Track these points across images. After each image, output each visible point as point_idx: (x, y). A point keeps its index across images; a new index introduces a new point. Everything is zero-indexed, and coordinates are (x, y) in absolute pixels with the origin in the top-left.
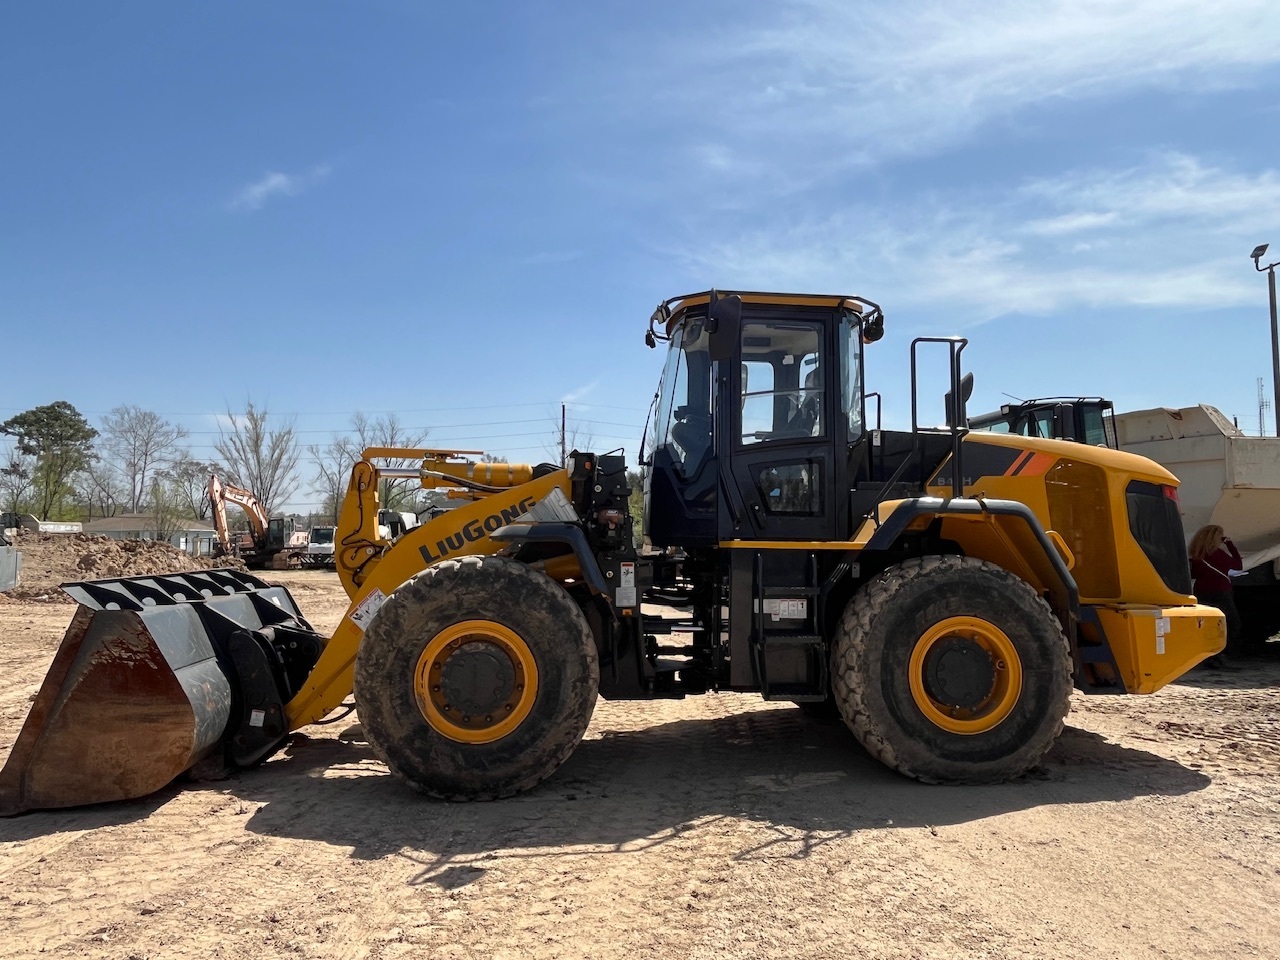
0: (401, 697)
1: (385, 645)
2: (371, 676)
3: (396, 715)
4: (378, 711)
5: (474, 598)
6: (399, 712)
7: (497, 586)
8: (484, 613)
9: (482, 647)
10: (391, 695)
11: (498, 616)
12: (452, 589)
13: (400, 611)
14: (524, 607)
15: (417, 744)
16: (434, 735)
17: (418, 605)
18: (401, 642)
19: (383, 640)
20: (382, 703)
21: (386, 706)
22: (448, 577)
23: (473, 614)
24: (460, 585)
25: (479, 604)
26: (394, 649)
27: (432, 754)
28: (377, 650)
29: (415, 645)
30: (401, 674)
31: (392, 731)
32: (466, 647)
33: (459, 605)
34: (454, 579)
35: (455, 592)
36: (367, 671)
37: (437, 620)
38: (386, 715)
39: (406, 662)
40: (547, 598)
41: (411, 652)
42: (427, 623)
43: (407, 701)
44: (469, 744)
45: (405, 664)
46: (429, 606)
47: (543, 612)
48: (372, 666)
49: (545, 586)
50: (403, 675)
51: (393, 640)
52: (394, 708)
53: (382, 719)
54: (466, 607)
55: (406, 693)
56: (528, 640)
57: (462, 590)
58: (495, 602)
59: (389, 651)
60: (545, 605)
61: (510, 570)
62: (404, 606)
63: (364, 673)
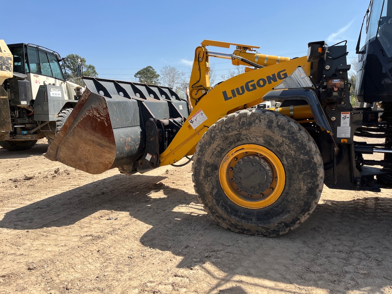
7: (302, 157)
8: (284, 159)
9: (268, 168)
11: (287, 167)
14: (301, 176)
15: (209, 169)
17: (265, 127)
18: (244, 132)
20: (214, 143)
21: (214, 146)
22: (289, 131)
23: (279, 155)
24: (289, 139)
27: (209, 178)
28: (233, 124)
29: (247, 139)
30: (230, 142)
31: (206, 155)
32: (262, 161)
33: (279, 146)
34: (290, 134)
35: (284, 139)
37: (265, 141)
38: (210, 148)
40: (314, 184)
42: (260, 137)
44: (223, 191)
46: (269, 132)
47: (306, 187)
48: (225, 127)
49: (319, 178)
52: (215, 149)
56: (286, 188)
59: (236, 130)
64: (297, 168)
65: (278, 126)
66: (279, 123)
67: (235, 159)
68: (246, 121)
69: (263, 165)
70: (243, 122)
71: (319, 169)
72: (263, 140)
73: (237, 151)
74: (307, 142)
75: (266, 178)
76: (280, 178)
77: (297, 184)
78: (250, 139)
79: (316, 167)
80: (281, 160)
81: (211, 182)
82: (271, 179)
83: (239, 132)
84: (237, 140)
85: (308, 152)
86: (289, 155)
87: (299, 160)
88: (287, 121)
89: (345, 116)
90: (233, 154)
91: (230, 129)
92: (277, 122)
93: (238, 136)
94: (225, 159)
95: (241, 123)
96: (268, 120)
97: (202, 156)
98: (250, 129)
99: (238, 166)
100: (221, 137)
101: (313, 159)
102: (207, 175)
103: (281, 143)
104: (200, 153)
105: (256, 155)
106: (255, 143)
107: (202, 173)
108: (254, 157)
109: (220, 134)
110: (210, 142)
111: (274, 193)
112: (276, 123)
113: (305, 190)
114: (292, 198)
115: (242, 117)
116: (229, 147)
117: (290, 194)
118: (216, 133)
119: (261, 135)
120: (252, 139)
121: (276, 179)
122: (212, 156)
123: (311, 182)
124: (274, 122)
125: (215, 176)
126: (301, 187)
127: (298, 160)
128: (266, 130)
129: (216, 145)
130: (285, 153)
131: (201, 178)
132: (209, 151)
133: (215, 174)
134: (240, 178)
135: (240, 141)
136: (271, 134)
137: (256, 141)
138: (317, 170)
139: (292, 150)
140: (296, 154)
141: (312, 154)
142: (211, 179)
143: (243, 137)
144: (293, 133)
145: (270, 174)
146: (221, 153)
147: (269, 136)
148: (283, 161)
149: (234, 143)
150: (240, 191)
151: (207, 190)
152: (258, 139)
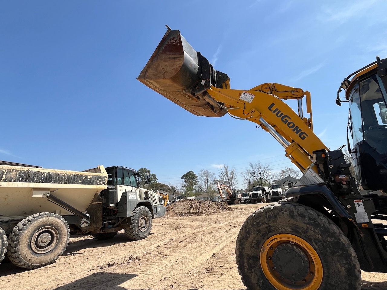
0: (258, 241)
1: (266, 220)
2: (253, 225)
3: (251, 245)
4: (247, 238)
5: (314, 235)
6: (253, 245)
7: (329, 239)
8: (314, 244)
9: (302, 253)
10: (255, 238)
11: (319, 250)
12: (307, 224)
13: (280, 213)
14: (335, 258)
15: (251, 261)
16: (259, 264)
17: (289, 217)
18: (272, 224)
19: (266, 217)
20: (250, 237)
21: (251, 239)
22: (309, 218)
23: (308, 239)
24: (312, 225)
25: (314, 239)
26: (268, 224)
27: (253, 270)
28: (262, 218)
29: (276, 229)
30: (263, 234)
31: (246, 248)
32: (295, 247)
33: (306, 232)
34: (311, 220)
35: (308, 226)
36: (253, 222)
37: (292, 229)
38: (248, 242)
39: (269, 232)
40: (350, 264)
41: (273, 231)
42: (287, 226)
43: (259, 244)
44: (269, 281)
45: (268, 232)
46: (293, 221)
47: (343, 268)
48: (256, 222)
49: (353, 258)
50: (264, 235)
51: (270, 221)
52: (252, 242)
53: (246, 242)
54: (308, 234)
55: (260, 242)
56: (326, 272)
57: (312, 228)
58: (323, 244)
59: (266, 223)
60: (346, 266)
61: (341, 238)
62: (283, 213)
63: (252, 222)
64: (329, 251)
65: (299, 215)
66: (299, 213)
67: (271, 249)
68: (271, 215)
69: (296, 251)
70: (269, 215)
71: (349, 249)
72: (291, 229)
73: (271, 241)
74: (328, 225)
75: (303, 263)
76: (316, 261)
77: (335, 267)
78: (279, 229)
79: (346, 247)
80: (311, 244)
81: (256, 273)
82: (308, 264)
83: (268, 225)
84: (268, 231)
85: (333, 235)
86: (317, 239)
87: (328, 242)
88: (305, 209)
89: (358, 203)
90: (268, 244)
91: (260, 223)
92: (298, 212)
93: (268, 228)
94: (263, 250)
95: (268, 217)
96: (289, 212)
97: (242, 250)
98: (276, 221)
99: (275, 255)
100: (255, 231)
101: (340, 240)
102: (250, 267)
103: (307, 229)
104: (241, 247)
105: (288, 242)
106: (284, 232)
107: (246, 266)
108: (287, 245)
109: (253, 228)
110: (247, 236)
111: (315, 278)
112: (296, 213)
113: (344, 271)
114: (335, 282)
115: (267, 212)
116: (264, 239)
117: (331, 277)
118: (249, 228)
119: (287, 225)
120: (280, 229)
121: (313, 263)
122: (251, 249)
123: (347, 263)
124: (295, 212)
125: (258, 267)
126: (339, 269)
127: (326, 243)
128: (290, 220)
129: (252, 238)
130: (312, 238)
131: (246, 270)
132: (247, 244)
133: (258, 265)
134: (280, 266)
135: (271, 232)
136: (295, 223)
137: (285, 231)
138: (347, 250)
139: (318, 235)
140: (323, 238)
141: (337, 236)
142: (255, 270)
143: (273, 229)
144: (314, 219)
145: (306, 259)
146: (258, 245)
147: (294, 225)
148: (314, 245)
149: (266, 235)
150: (283, 279)
151: (254, 282)
152: (285, 228)
